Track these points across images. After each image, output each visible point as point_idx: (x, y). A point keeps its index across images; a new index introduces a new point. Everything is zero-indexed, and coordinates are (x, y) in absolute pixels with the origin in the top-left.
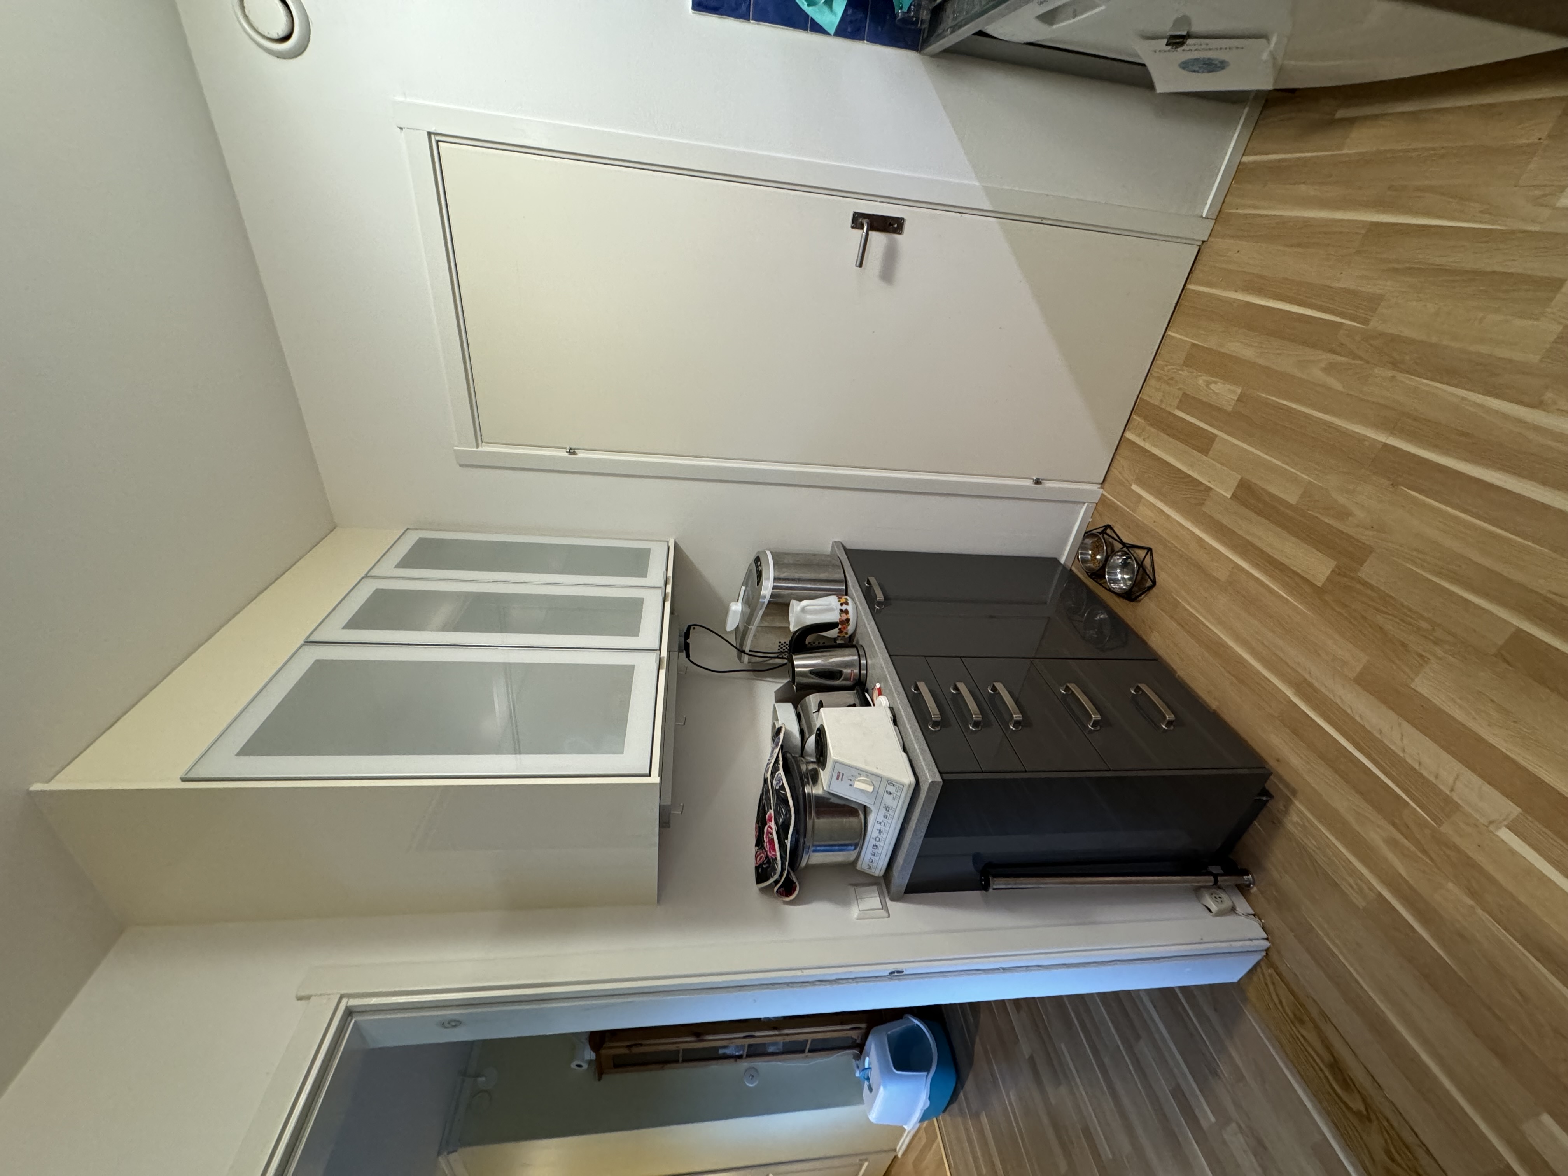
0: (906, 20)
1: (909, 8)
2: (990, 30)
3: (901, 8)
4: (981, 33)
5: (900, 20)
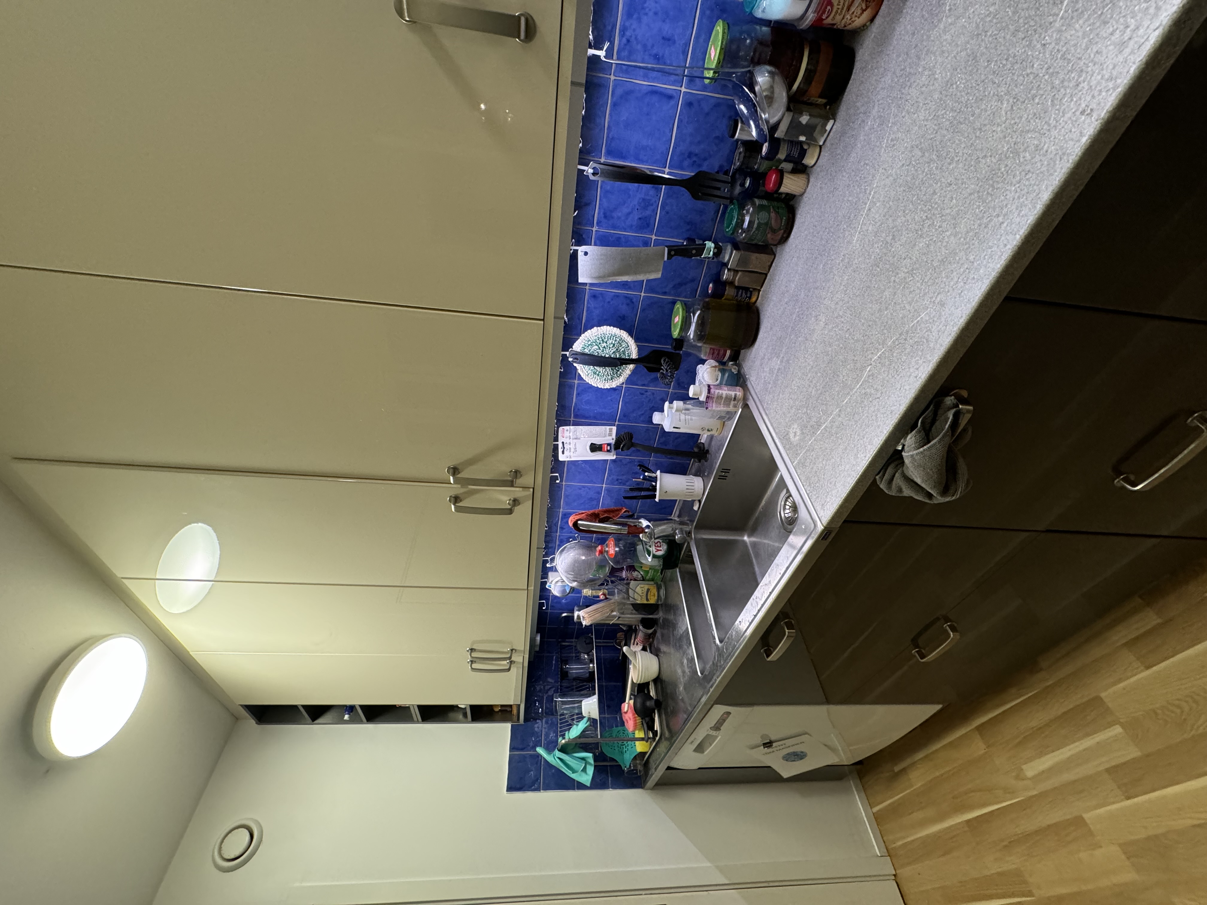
0: (630, 771)
1: (630, 766)
2: (674, 764)
3: (626, 767)
4: (669, 768)
5: (627, 772)
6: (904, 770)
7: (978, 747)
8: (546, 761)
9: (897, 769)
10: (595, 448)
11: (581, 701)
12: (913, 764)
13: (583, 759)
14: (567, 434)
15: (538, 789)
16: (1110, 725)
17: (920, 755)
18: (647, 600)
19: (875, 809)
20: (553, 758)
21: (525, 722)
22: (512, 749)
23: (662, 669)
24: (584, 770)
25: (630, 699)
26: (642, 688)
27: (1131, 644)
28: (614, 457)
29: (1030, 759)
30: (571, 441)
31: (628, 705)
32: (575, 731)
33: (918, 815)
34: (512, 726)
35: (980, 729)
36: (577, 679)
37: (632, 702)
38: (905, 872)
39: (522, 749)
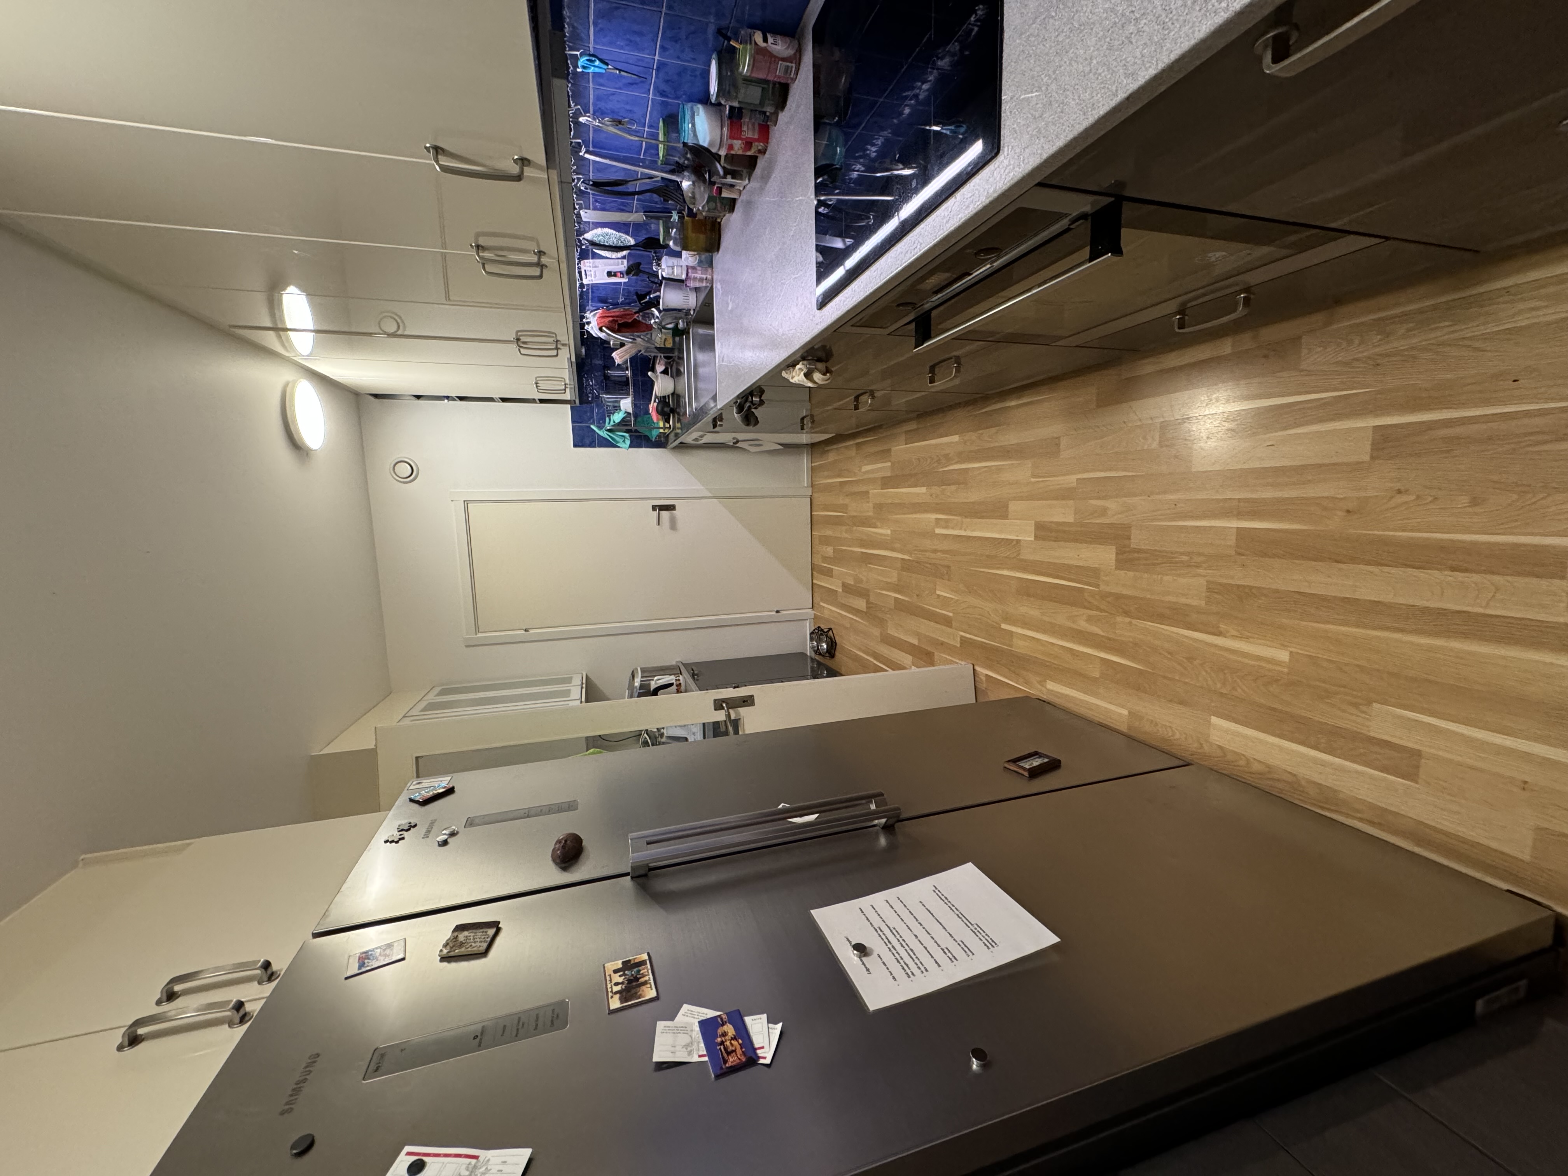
6: (828, 451)
7: (853, 452)
8: (598, 434)
9: (826, 449)
10: (610, 274)
11: (620, 401)
12: (832, 450)
13: (623, 436)
14: (587, 264)
15: (595, 447)
17: (835, 446)
18: (664, 345)
19: (813, 464)
20: (603, 433)
21: (580, 404)
22: (573, 422)
23: (677, 387)
24: (624, 441)
25: (655, 401)
26: (663, 401)
27: (907, 432)
28: (627, 280)
29: (865, 465)
30: (591, 269)
31: (653, 406)
32: (617, 417)
33: (826, 473)
34: (571, 407)
35: (857, 444)
36: (615, 383)
37: (655, 404)
38: (815, 495)
39: (580, 423)
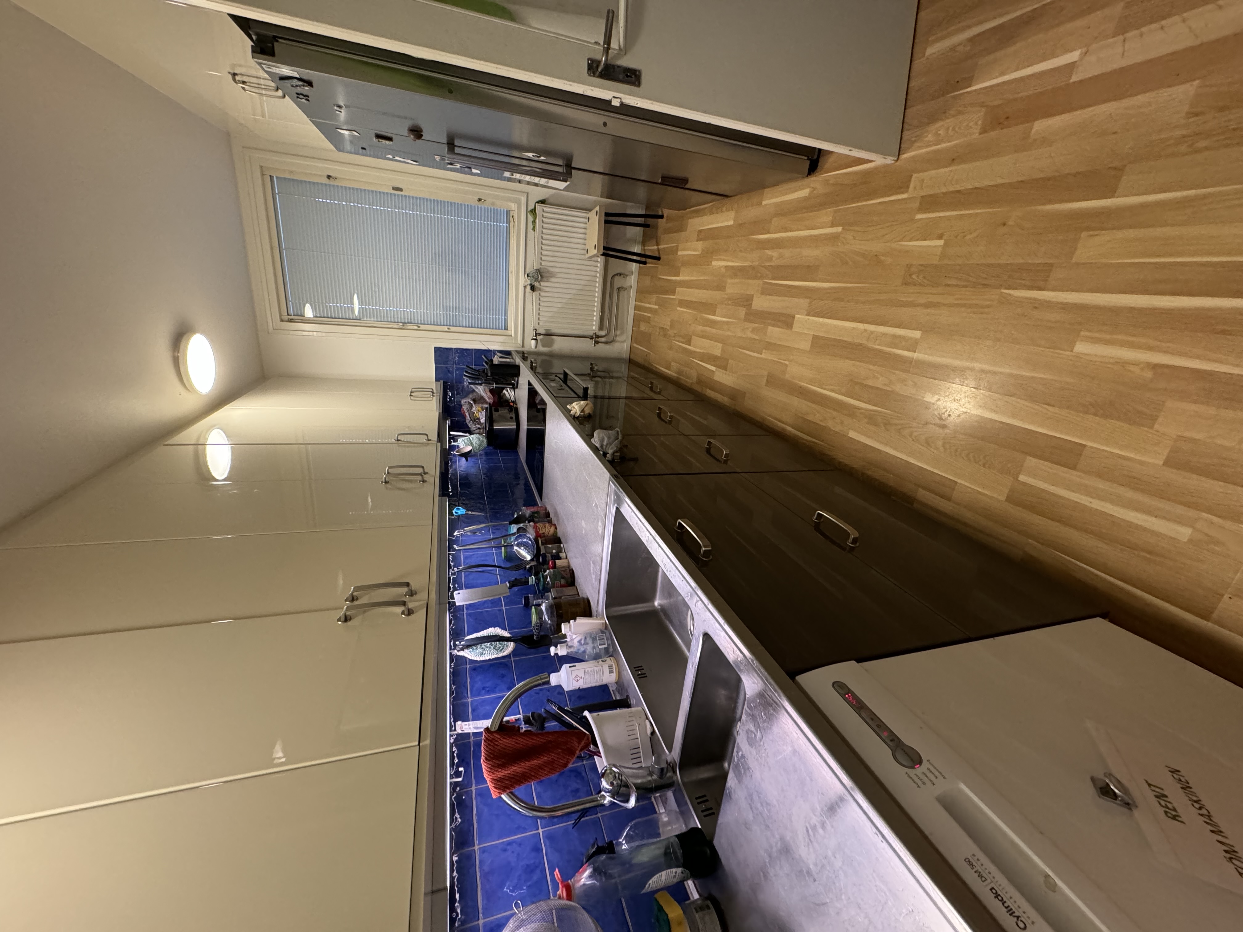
16: (1025, 484)
